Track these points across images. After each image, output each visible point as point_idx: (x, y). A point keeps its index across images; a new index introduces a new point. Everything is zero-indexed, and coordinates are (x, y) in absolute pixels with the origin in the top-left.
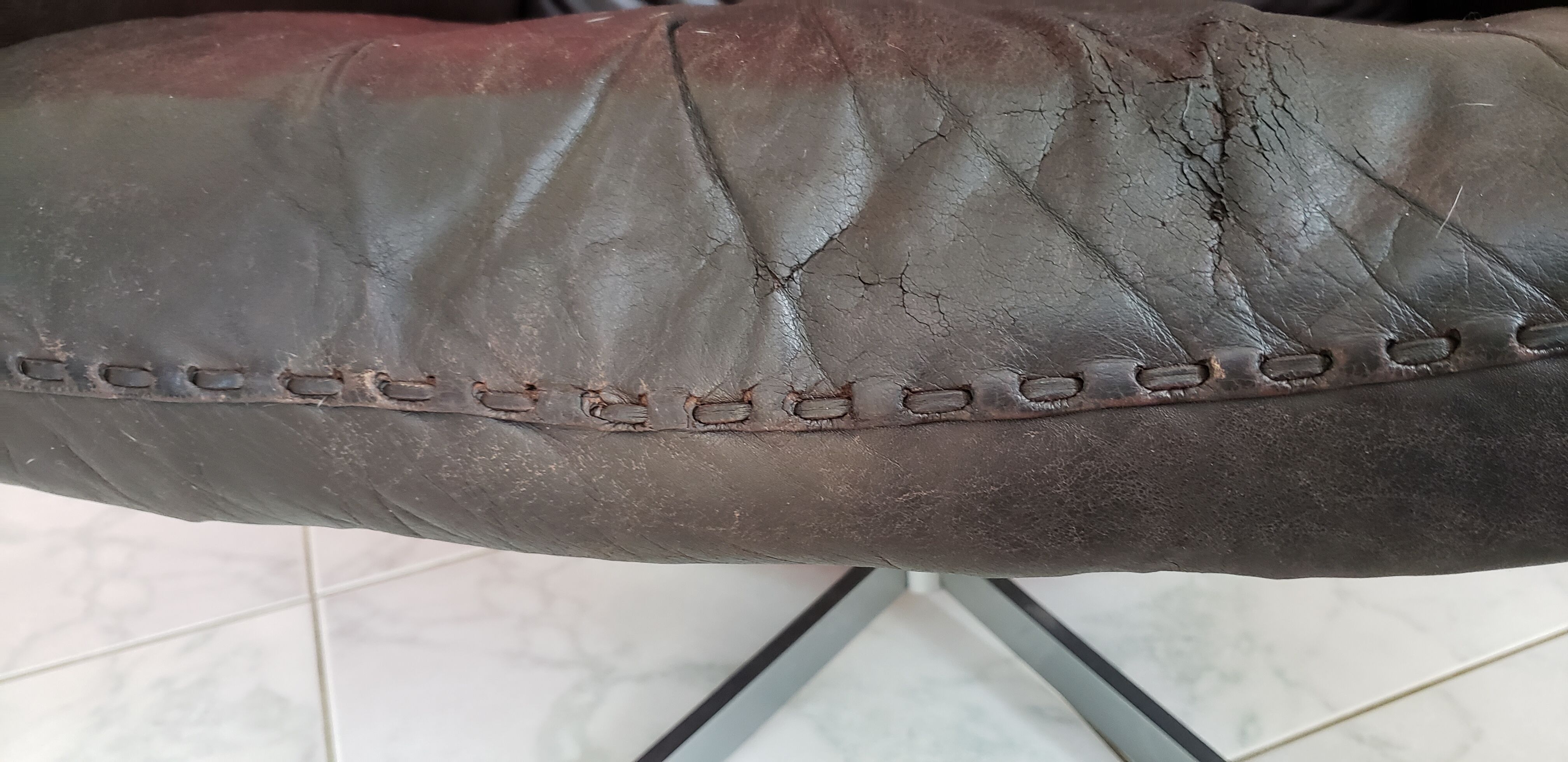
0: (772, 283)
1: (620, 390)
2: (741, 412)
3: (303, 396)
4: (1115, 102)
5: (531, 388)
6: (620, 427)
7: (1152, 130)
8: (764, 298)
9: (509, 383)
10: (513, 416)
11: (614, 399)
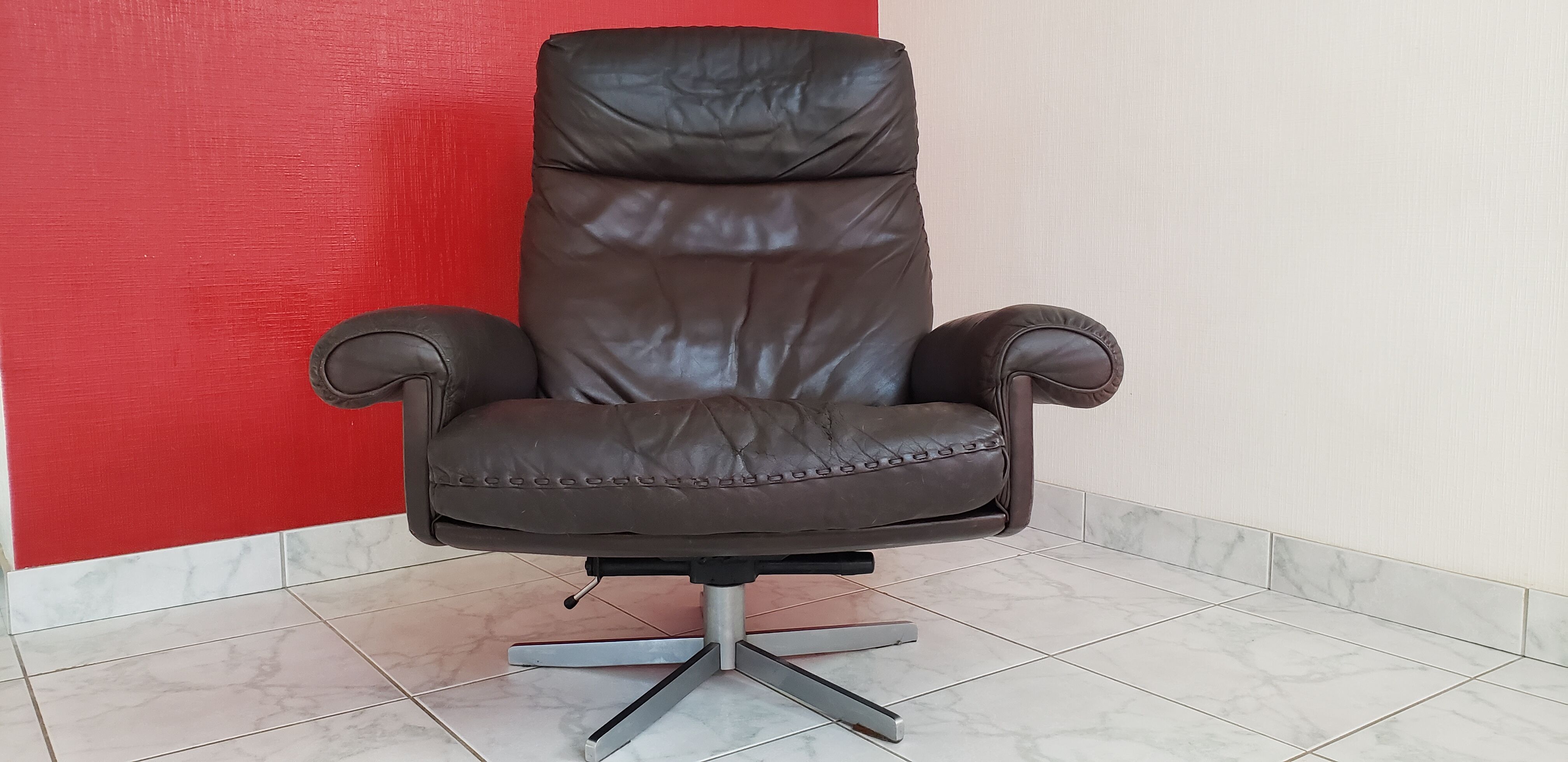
0: (737, 453)
1: (700, 478)
2: (730, 482)
3: (618, 484)
4: (808, 417)
5: (679, 479)
6: (701, 487)
7: (816, 423)
8: (735, 456)
9: (672, 478)
10: (674, 486)
11: (699, 480)
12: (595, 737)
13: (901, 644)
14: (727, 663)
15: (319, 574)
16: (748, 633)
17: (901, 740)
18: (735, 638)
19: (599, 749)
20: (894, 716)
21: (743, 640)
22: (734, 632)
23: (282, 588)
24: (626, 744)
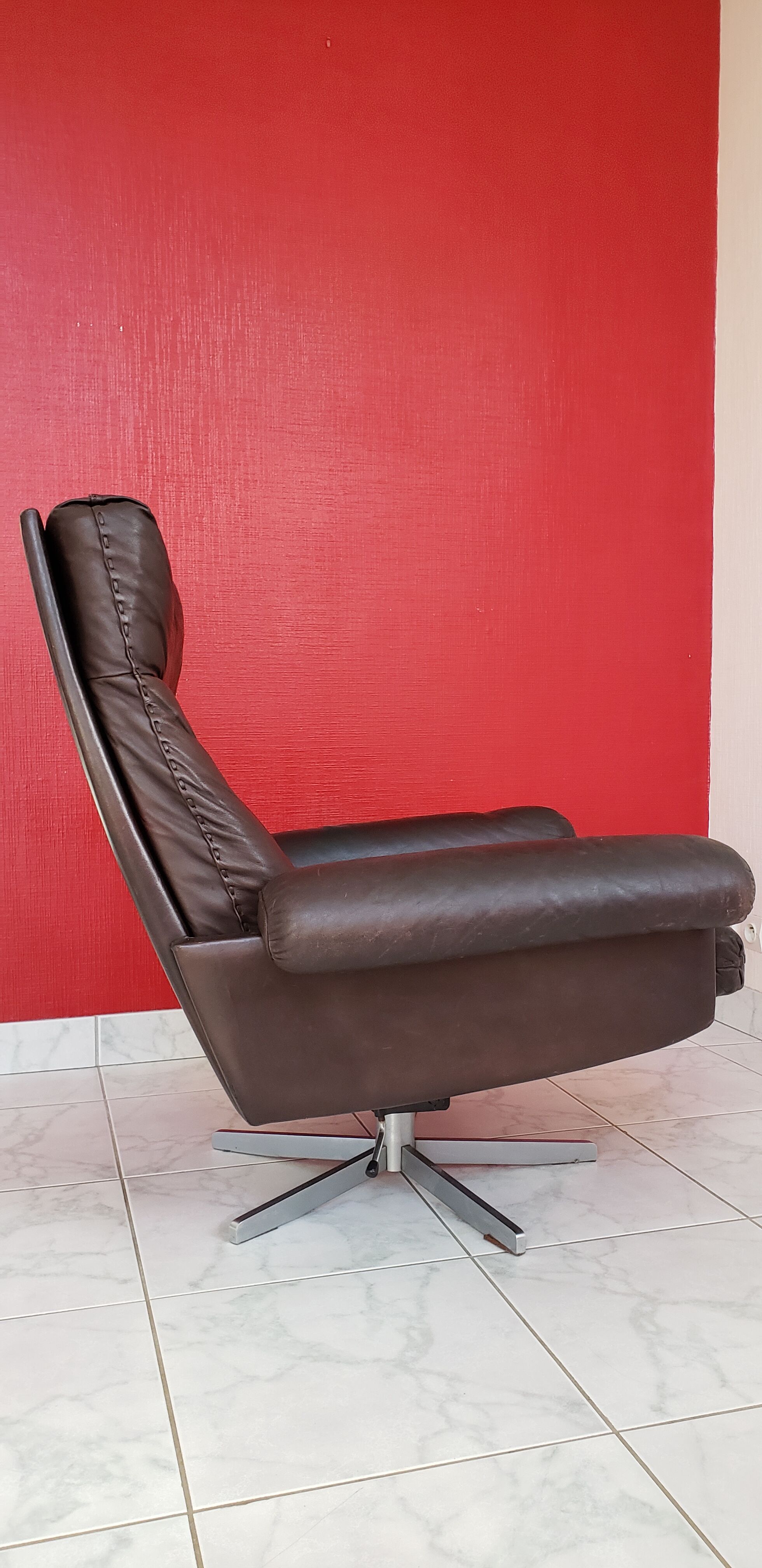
12: (239, 1219)
13: (577, 1163)
14: (393, 1166)
15: (128, 1056)
16: (416, 1139)
17: (524, 1253)
18: (402, 1141)
19: (241, 1232)
20: (517, 1230)
21: (409, 1145)
22: (401, 1135)
23: (95, 1067)
24: (272, 1230)
